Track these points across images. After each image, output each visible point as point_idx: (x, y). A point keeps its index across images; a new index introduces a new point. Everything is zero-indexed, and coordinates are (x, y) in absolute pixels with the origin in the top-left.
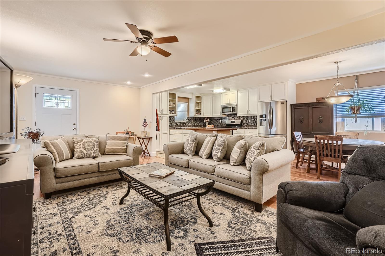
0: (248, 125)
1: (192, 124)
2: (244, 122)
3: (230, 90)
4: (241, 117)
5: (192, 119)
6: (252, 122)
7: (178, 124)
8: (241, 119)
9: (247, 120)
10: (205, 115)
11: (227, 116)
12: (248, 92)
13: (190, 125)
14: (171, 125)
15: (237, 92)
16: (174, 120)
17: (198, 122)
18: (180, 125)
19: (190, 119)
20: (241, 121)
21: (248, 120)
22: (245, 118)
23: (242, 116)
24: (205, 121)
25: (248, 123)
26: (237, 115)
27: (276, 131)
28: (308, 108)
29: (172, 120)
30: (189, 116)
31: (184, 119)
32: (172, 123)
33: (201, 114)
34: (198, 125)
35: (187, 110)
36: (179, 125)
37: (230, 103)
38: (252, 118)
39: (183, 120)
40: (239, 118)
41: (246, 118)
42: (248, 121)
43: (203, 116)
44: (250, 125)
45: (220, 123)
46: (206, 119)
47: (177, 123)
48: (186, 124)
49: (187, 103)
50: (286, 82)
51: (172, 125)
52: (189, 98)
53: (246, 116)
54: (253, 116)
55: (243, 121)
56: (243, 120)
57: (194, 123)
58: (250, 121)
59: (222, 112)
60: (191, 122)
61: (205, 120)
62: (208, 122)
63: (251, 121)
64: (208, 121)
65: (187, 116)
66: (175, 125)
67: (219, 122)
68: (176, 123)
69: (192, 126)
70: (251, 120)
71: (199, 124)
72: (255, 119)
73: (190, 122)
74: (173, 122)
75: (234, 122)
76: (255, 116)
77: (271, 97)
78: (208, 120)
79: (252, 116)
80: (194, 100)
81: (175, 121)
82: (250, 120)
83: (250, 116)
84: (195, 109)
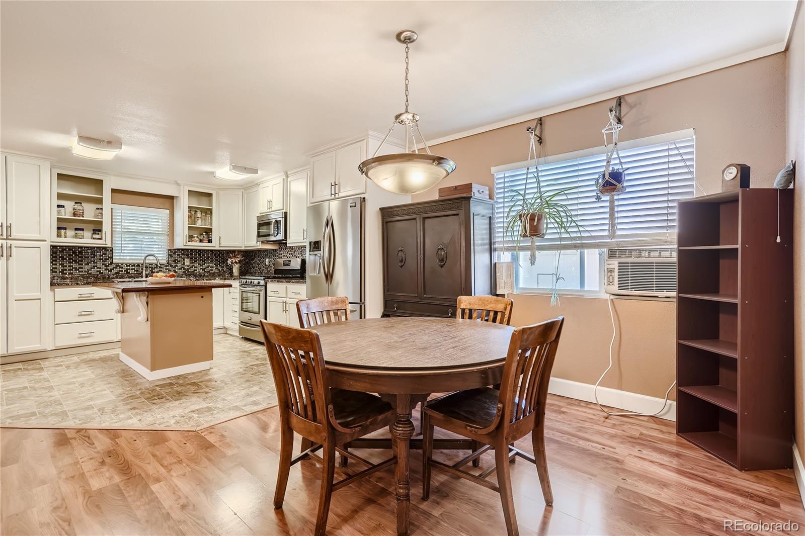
1: (187, 270)
3: (257, 173)
5: (187, 255)
7: (128, 269)
10: (223, 244)
11: (279, 248)
13: (181, 272)
14: (99, 271)
15: (287, 177)
16: (112, 258)
17: (212, 265)
18: (137, 271)
19: (178, 255)
24: (229, 261)
26: (286, 242)
28: (415, 219)
29: (100, 259)
30: (175, 248)
31: (146, 255)
32: (100, 268)
33: (210, 241)
35: (166, 229)
36: (131, 271)
37: (272, 209)
39: (145, 259)
43: (217, 248)
46: (235, 257)
47: (122, 268)
49: (168, 211)
50: (364, 140)
51: (101, 273)
52: (173, 196)
57: (196, 265)
59: (261, 236)
60: (184, 264)
61: (231, 258)
62: (236, 262)
64: (237, 260)
65: (166, 248)
66: (114, 271)
67: (265, 264)
68: (117, 265)
69: (185, 274)
71: (214, 269)
73: (179, 265)
74: (105, 265)
75: (289, 263)
77: (333, 187)
78: (237, 257)
80: (184, 203)
81: (115, 261)
84: (187, 225)
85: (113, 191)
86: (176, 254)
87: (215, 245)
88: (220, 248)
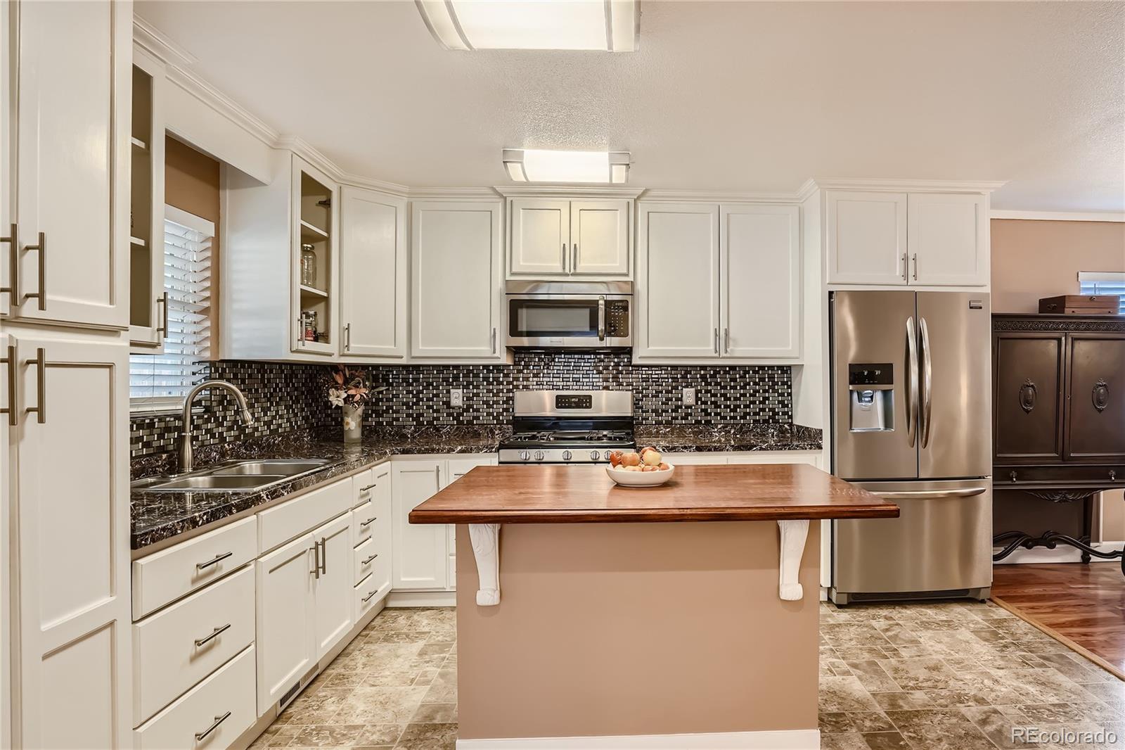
0: (676, 418)
2: (648, 404)
6: (705, 403)
9: (669, 392)
10: (355, 347)
11: (517, 364)
21: (676, 388)
22: (656, 379)
23: (637, 366)
25: (678, 407)
26: (628, 354)
30: (221, 358)
33: (324, 337)
38: (704, 378)
41: (665, 380)
42: (681, 399)
43: (331, 359)
44: (691, 420)
46: (356, 383)
53: (665, 367)
54: (712, 367)
58: (688, 395)
59: (514, 331)
61: (346, 388)
63: (697, 399)
64: (368, 393)
65: (207, 355)
67: (447, 404)
70: (697, 392)
72: (724, 387)
75: (585, 402)
76: (724, 367)
78: (366, 386)
79: (704, 367)
82: (693, 390)
83: (689, 369)
84: (298, 287)
87: (335, 351)
88: (343, 358)
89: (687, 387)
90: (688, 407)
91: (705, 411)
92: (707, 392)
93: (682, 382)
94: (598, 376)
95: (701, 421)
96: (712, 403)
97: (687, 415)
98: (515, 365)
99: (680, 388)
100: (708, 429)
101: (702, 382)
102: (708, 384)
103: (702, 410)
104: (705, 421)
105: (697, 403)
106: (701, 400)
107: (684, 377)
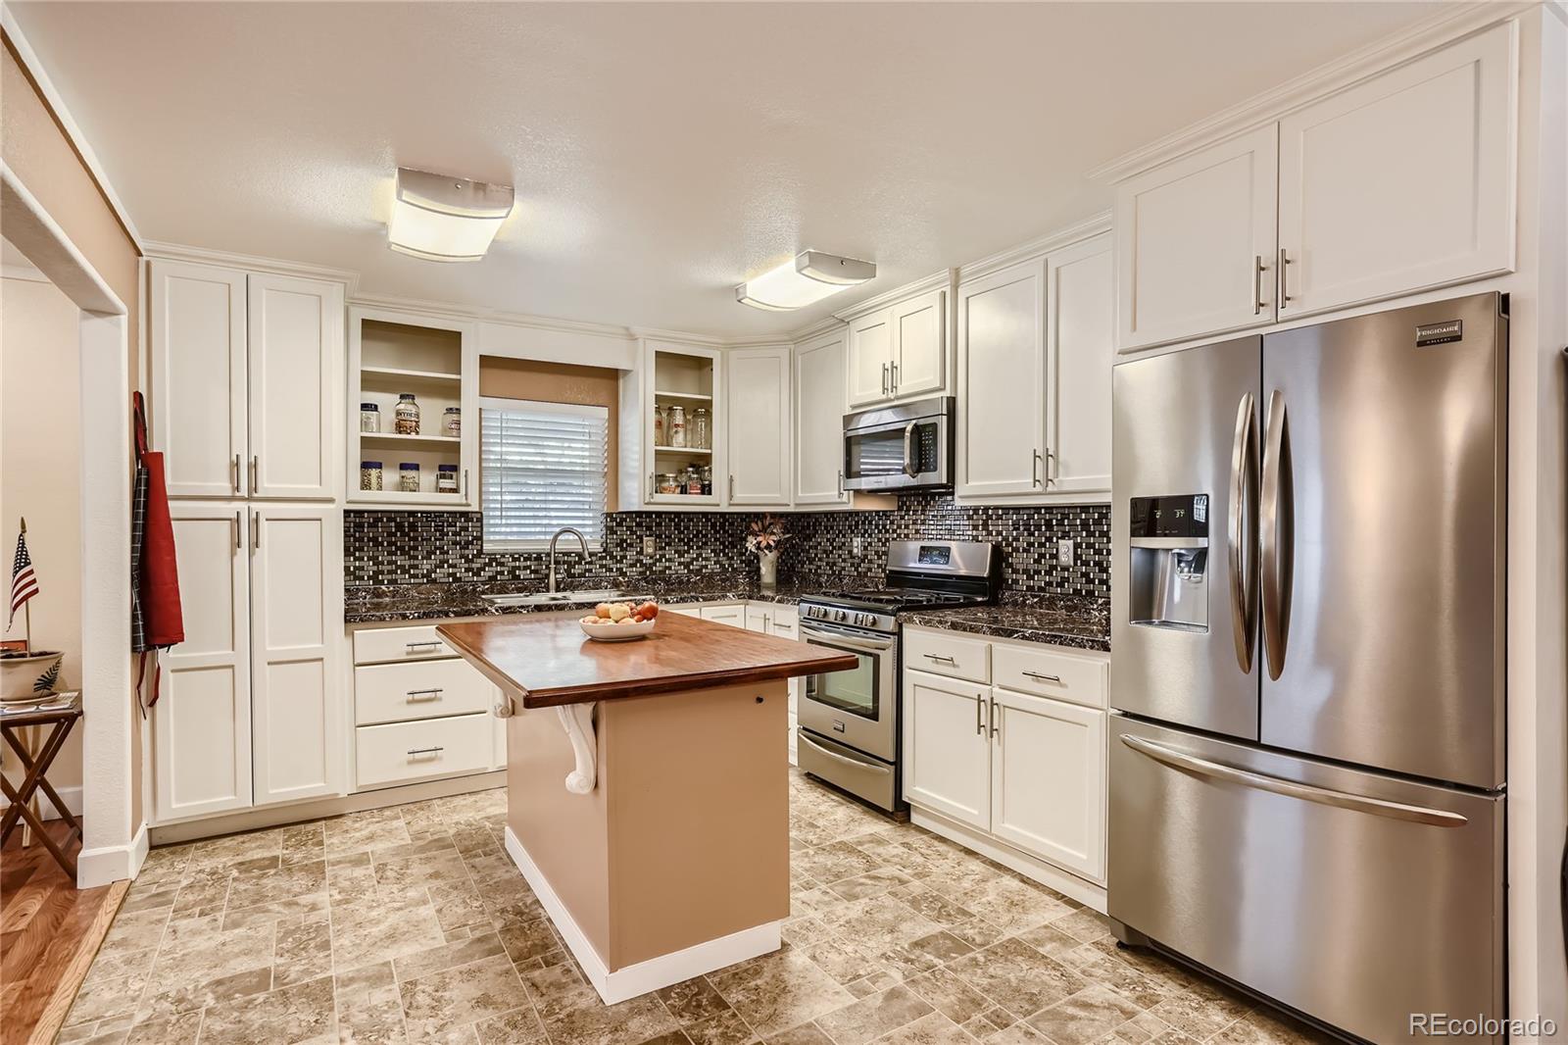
0: (1050, 584)
1: (649, 567)
2: (1020, 560)
4: (1000, 518)
5: (649, 528)
6: (1086, 563)
7: (515, 568)
8: (999, 533)
9: (1042, 545)
11: (900, 509)
12: (1037, 283)
13: (633, 572)
14: (453, 575)
15: (955, 287)
16: (480, 538)
17: (707, 552)
18: (535, 572)
19: (629, 528)
20: (997, 550)
21: (1049, 539)
22: (1027, 527)
23: (1006, 509)
24: (751, 544)
25: (1053, 568)
26: (953, 494)
27: (1331, 714)
29: (455, 543)
30: (621, 509)
31: (558, 530)
32: (454, 566)
33: (706, 490)
34: (698, 572)
35: (601, 459)
36: (522, 574)
37: (900, 392)
38: (1085, 525)
39: (555, 540)
40: (985, 525)
41: (1038, 527)
42: (1055, 556)
43: (724, 508)
44: (1068, 588)
45: (857, 561)
46: (764, 530)
47: (502, 564)
48: (596, 568)
49: (604, 412)
51: (456, 580)
52: (617, 370)
53: (1037, 509)
55: (1016, 550)
56: (1016, 539)
57: (670, 553)
58: (1066, 549)
59: (849, 473)
60: (641, 552)
61: (756, 535)
62: (768, 547)
63: (1077, 557)
64: (772, 540)
65: (603, 509)
66: (486, 574)
67: (850, 552)
68: (493, 559)
69: (645, 579)
70: (1077, 546)
71: (711, 565)
73: (631, 554)
74: (466, 557)
76: (1095, 509)
78: (773, 533)
79: (1085, 508)
80: (644, 389)
81: (487, 547)
82: (1071, 543)
83: (1066, 511)
84: (652, 448)
85: (486, 362)
86: (624, 525)
87: (718, 501)
88: (732, 507)
89: (1063, 538)
90: (1065, 569)
91: (1085, 575)
92: (1090, 546)
93: (1057, 531)
94: (967, 523)
95: (1081, 590)
96: (1096, 564)
97: (1064, 580)
98: (898, 510)
99: (1055, 540)
100: (1085, 605)
101: (1082, 531)
102: (1090, 534)
103: (1083, 575)
104: (1086, 591)
105: (1075, 564)
106: (1081, 559)
107: (1060, 523)
